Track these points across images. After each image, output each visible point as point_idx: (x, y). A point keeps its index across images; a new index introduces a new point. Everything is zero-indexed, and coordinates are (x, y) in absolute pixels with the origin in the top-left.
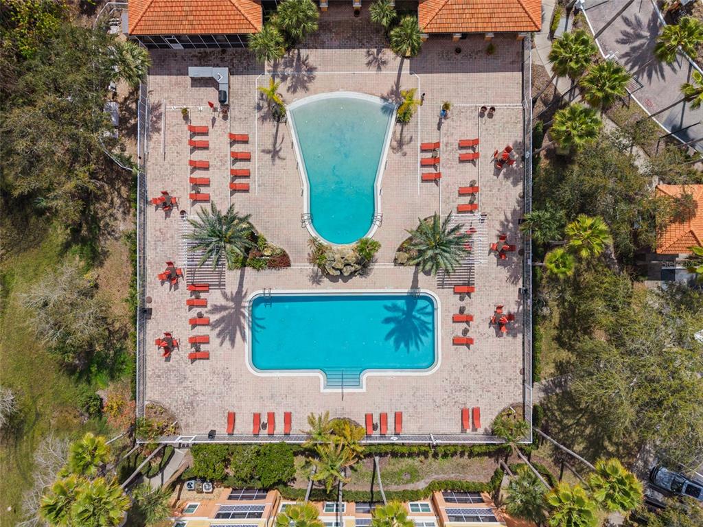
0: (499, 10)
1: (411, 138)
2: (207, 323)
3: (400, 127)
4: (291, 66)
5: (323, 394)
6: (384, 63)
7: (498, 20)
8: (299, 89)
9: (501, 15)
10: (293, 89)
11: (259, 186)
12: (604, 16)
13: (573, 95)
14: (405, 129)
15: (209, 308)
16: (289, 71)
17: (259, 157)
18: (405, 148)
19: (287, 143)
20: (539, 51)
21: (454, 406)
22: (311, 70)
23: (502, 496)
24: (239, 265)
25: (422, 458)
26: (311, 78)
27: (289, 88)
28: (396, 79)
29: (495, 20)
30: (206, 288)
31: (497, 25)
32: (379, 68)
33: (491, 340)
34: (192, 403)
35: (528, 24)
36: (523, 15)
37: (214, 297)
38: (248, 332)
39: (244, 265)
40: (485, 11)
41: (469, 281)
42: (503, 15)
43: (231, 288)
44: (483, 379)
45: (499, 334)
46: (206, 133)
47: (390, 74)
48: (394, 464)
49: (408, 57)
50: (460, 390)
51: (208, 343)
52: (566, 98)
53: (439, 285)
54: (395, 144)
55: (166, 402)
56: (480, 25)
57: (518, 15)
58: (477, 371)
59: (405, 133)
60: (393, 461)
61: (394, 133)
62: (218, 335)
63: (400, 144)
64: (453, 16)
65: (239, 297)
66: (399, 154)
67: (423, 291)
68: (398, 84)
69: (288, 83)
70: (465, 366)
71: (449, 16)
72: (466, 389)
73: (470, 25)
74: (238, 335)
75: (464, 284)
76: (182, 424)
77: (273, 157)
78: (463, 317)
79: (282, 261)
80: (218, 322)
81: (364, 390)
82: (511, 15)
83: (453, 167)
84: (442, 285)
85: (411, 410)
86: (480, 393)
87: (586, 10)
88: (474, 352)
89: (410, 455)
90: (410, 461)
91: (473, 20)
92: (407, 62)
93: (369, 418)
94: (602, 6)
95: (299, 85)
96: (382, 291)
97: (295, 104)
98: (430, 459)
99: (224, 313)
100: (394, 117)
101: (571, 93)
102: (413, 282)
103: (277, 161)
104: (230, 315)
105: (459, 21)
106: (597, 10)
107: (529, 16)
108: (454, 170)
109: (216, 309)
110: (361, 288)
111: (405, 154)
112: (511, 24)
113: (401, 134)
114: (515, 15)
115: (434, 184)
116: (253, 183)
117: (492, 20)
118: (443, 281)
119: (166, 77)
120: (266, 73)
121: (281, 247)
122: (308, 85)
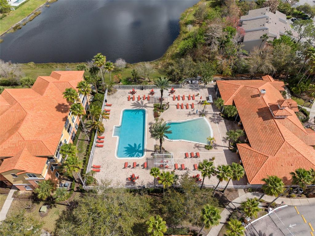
0: (252, 167)
1: (201, 150)
2: (138, 100)
3: (203, 147)
4: (218, 118)
5: (113, 126)
6: (225, 142)
7: (248, 167)
8: (211, 120)
9: (250, 168)
10: (210, 118)
11: (179, 111)
12: (269, 224)
13: (229, 210)
14: (203, 148)
15: (143, 101)
16: (216, 118)
17: (188, 111)
18: (196, 148)
19: (193, 117)
20: (244, 195)
21: (102, 164)
22: (218, 123)
23: (63, 181)
24: (155, 106)
25: (85, 154)
26: (215, 123)
27: (211, 118)
28: (220, 145)
29: (248, 166)
30: (148, 100)
31: (246, 168)
32: (223, 141)
33: (126, 176)
34: (116, 98)
35: (250, 178)
36: (253, 175)
37: (146, 102)
38: (135, 109)
39: (155, 107)
40: (250, 162)
41: (149, 168)
42: (250, 169)
43: (148, 105)
44: (110, 173)
45: (127, 179)
46: (193, 99)
47: (222, 144)
48: (85, 146)
49: (229, 148)
50: (107, 166)
51: (133, 100)
52: (227, 207)
53: (147, 158)
54: (198, 145)
55: (117, 93)
56: (244, 162)
57: (252, 174)
58: (114, 171)
59: (202, 148)
60: (87, 145)
61: (201, 145)
62: (134, 103)
63: (198, 147)
64: (245, 152)
65: (146, 106)
66: (194, 147)
67: (145, 153)
68: (218, 146)
69: (212, 117)
70: (116, 167)
71: (244, 151)
72: (108, 167)
73: (243, 158)
74: (134, 107)
75: (147, 166)
76: (110, 96)
77: (188, 114)
78: (135, 165)
79: (156, 116)
80: (138, 103)
81: (113, 136)
82: (251, 171)
83: (191, 163)
84: (147, 159)
85: (103, 150)
86: (105, 173)
87: (269, 215)
88: (122, 170)
89: (87, 151)
90: (85, 150)
91: (245, 159)
92: (228, 149)
93: (103, 138)
94: (273, 224)
95: (212, 120)
96: (146, 141)
97: (206, 119)
98: (84, 157)
99: (141, 104)
100: (206, 144)
101: (230, 208)
102: (149, 150)
103: (187, 115)
104: (140, 105)
105: (244, 155)
106: (271, 221)
107: (253, 178)
108: (190, 163)
109: (142, 102)
110: (147, 135)
111: (194, 148)
112: (248, 172)
113: (201, 147)
114: (252, 173)
115: (185, 157)
116: (180, 109)
117: (247, 165)
118: (149, 159)
119: (208, 92)
120: (214, 112)
121: (161, 116)
122: (213, 122)
